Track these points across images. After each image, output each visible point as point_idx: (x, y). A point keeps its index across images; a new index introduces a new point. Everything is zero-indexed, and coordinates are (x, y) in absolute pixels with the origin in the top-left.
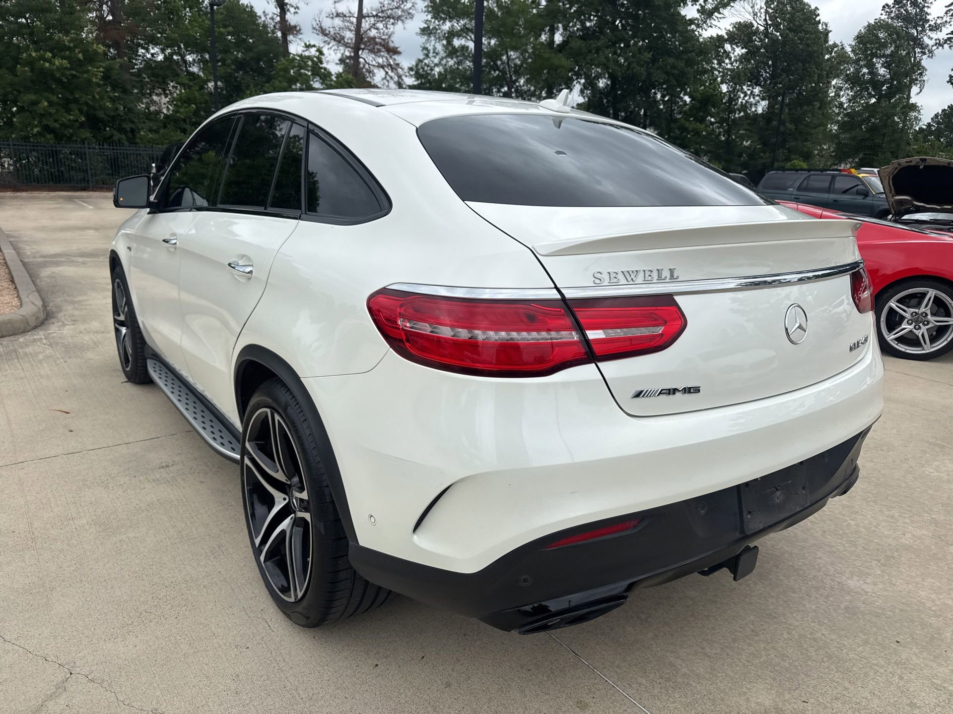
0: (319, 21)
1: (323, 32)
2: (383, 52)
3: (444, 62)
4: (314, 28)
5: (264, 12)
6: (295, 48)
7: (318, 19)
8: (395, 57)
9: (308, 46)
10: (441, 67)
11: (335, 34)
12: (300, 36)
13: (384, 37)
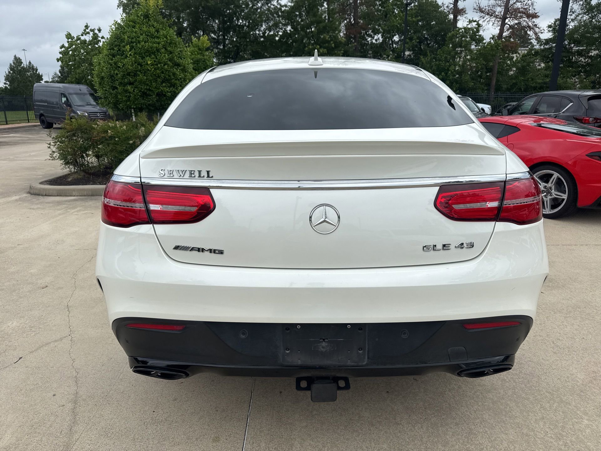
0: (479, 3)
1: (481, 10)
2: (524, 17)
3: (579, 18)
4: (475, 9)
5: (443, 3)
6: (462, 23)
7: (477, 2)
8: (534, 20)
9: (470, 22)
10: (576, 22)
11: (488, 10)
12: (466, 15)
13: (526, 7)
